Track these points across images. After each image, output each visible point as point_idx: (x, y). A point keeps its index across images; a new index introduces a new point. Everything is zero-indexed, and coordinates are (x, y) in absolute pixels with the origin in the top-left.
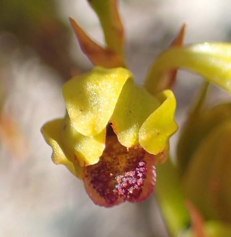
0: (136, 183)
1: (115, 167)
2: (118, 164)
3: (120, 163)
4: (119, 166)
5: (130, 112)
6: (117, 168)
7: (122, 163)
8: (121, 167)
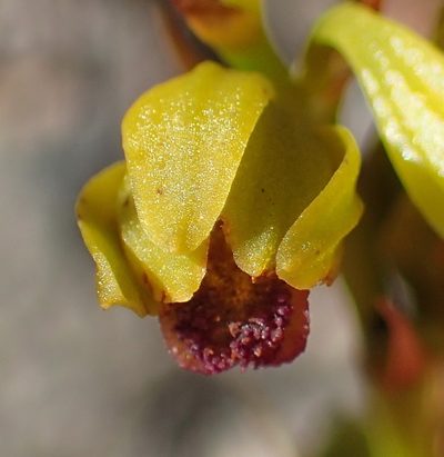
0: (269, 338)
1: (228, 300)
2: (234, 293)
3: (238, 292)
4: (235, 299)
5: (263, 191)
6: (232, 302)
7: (243, 291)
8: (238, 300)
